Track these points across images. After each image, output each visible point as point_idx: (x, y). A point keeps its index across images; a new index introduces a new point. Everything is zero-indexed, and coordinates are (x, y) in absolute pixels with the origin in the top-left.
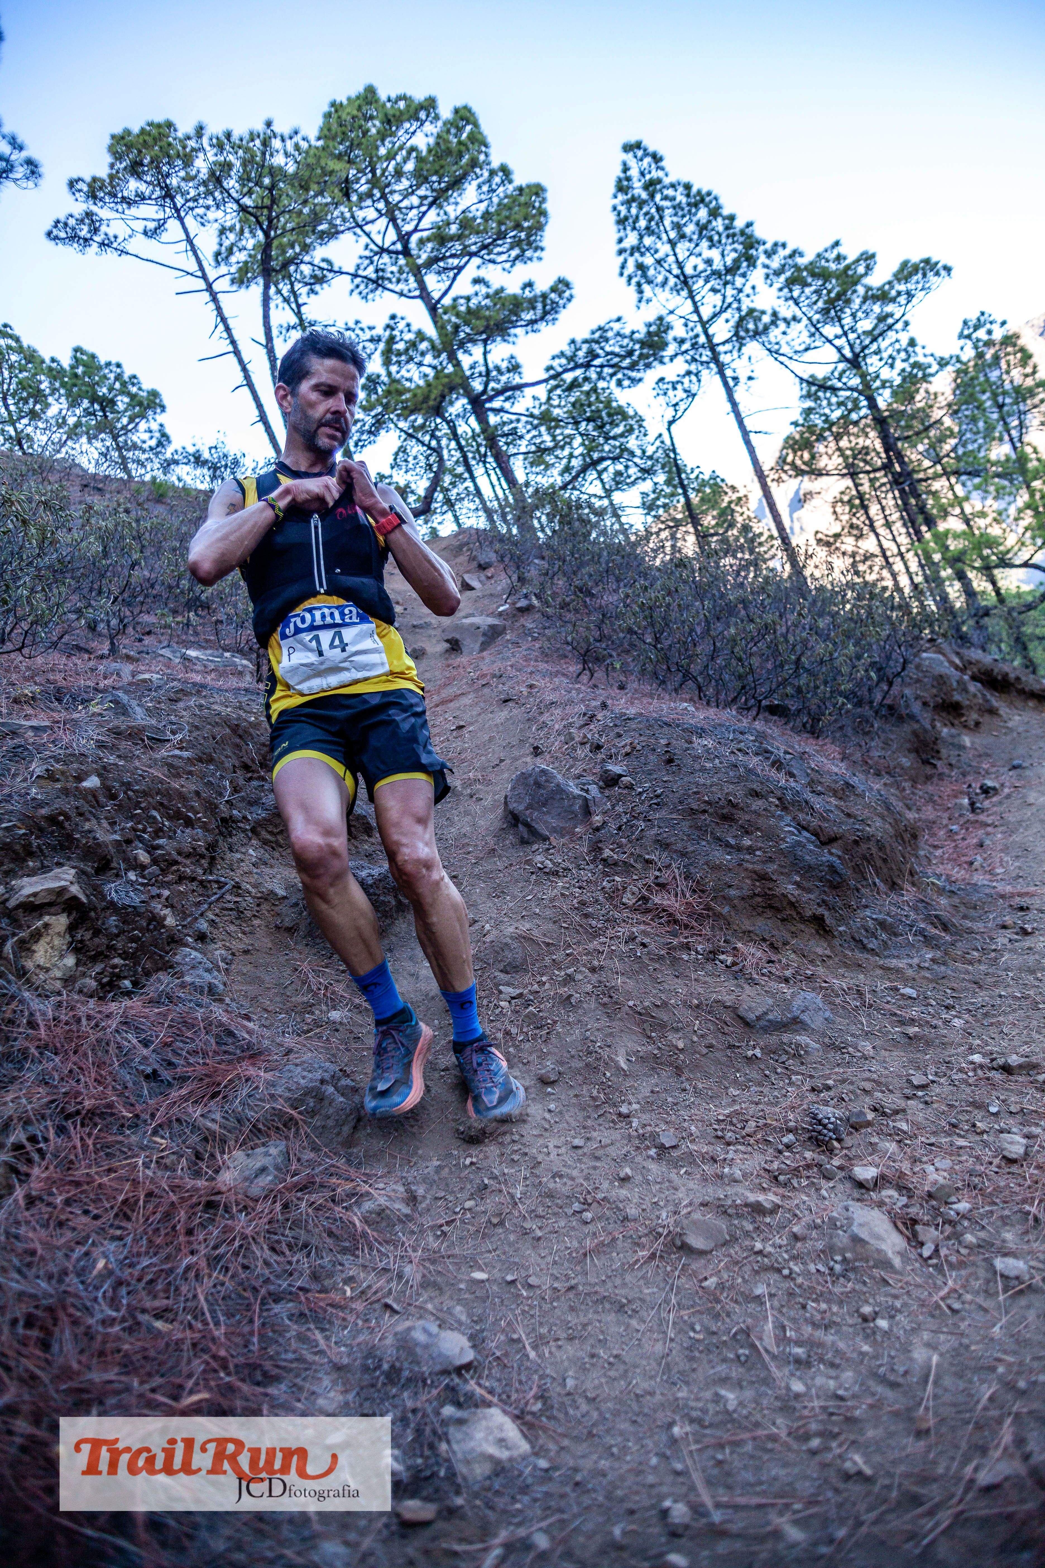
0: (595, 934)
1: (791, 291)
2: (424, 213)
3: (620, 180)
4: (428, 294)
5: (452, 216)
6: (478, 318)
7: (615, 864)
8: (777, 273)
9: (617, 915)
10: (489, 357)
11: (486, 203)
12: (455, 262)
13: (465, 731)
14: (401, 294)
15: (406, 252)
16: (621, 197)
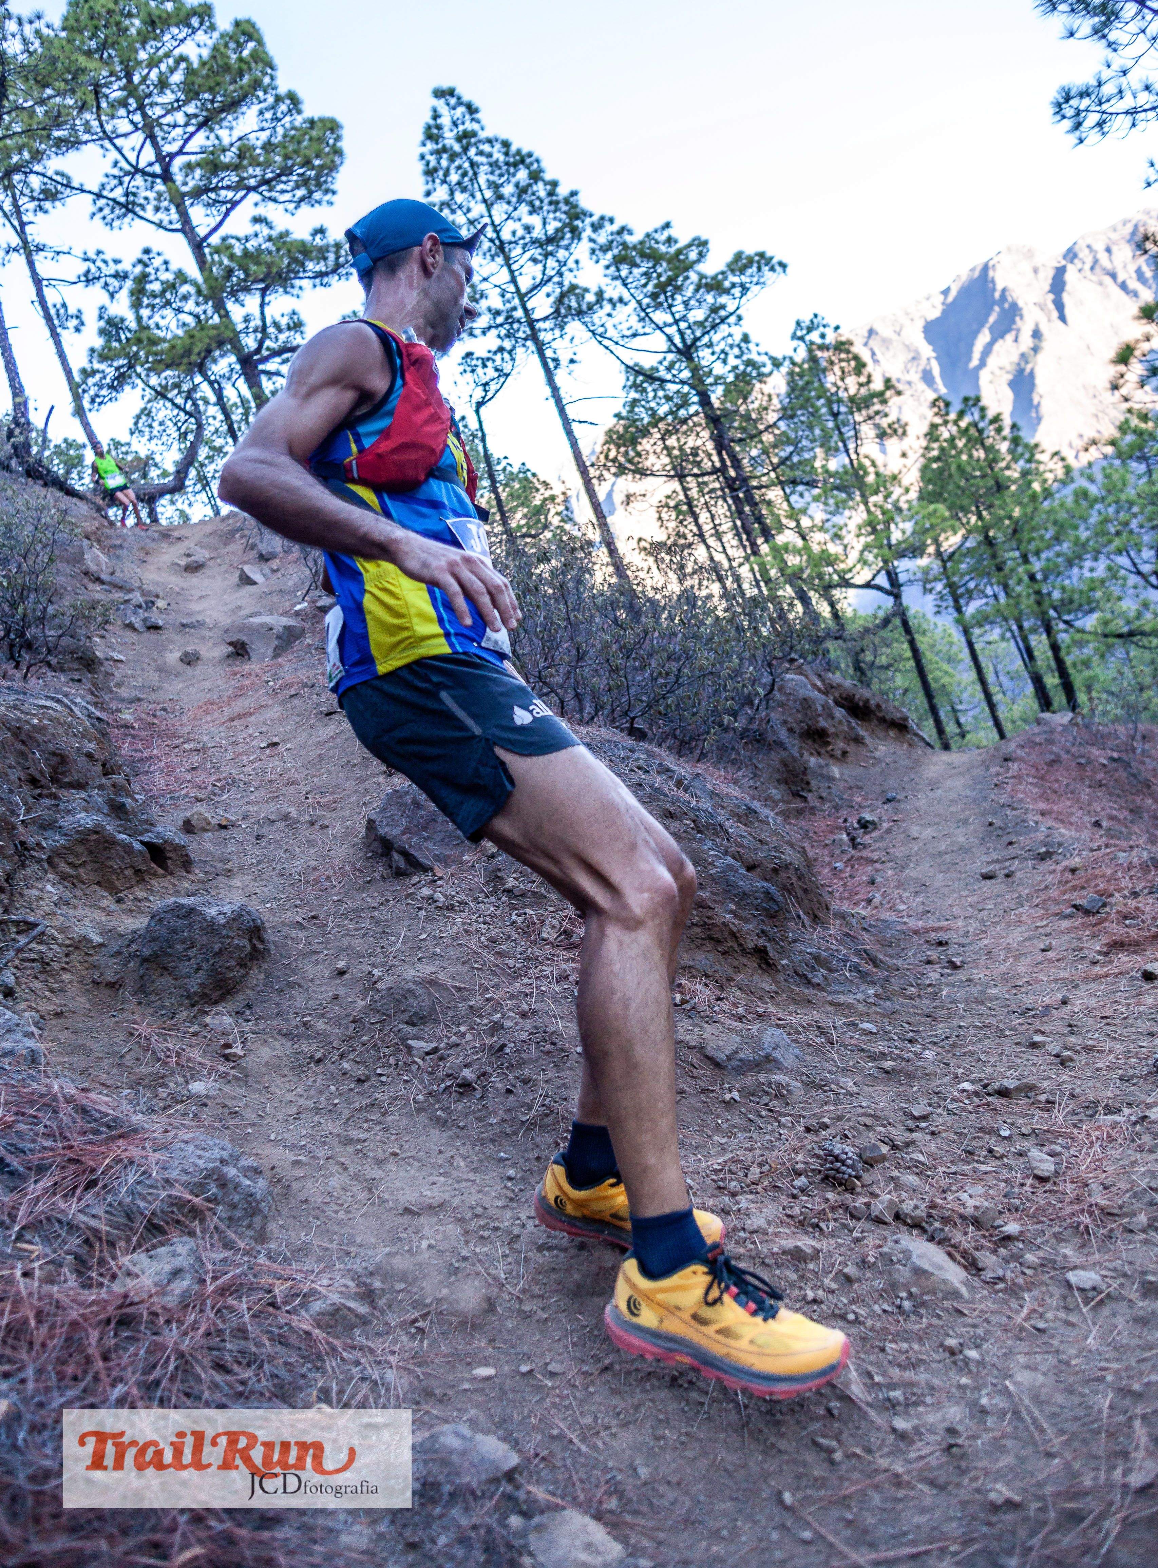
0: (516, 975)
1: (618, 270)
2: (192, 135)
3: (429, 127)
4: (193, 229)
5: (226, 141)
6: (258, 263)
7: (522, 895)
8: (605, 249)
9: (537, 952)
10: (267, 310)
11: (268, 133)
12: (230, 194)
13: (281, 749)
14: (160, 225)
15: (166, 176)
16: (430, 146)
